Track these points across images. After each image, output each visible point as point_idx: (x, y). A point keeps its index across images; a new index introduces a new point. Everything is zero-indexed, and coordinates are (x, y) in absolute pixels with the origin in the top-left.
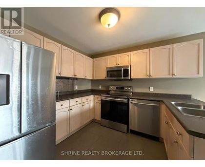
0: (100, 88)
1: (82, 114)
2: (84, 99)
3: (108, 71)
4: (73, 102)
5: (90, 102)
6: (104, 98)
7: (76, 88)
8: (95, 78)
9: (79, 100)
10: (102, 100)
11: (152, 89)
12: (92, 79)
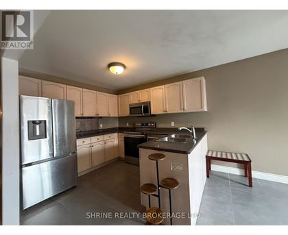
0: (128, 125)
1: (105, 151)
2: (106, 137)
3: (131, 108)
4: (94, 139)
5: (114, 140)
6: (127, 135)
7: (101, 126)
8: (121, 115)
9: (101, 137)
10: (125, 138)
11: (173, 124)
12: (117, 116)
